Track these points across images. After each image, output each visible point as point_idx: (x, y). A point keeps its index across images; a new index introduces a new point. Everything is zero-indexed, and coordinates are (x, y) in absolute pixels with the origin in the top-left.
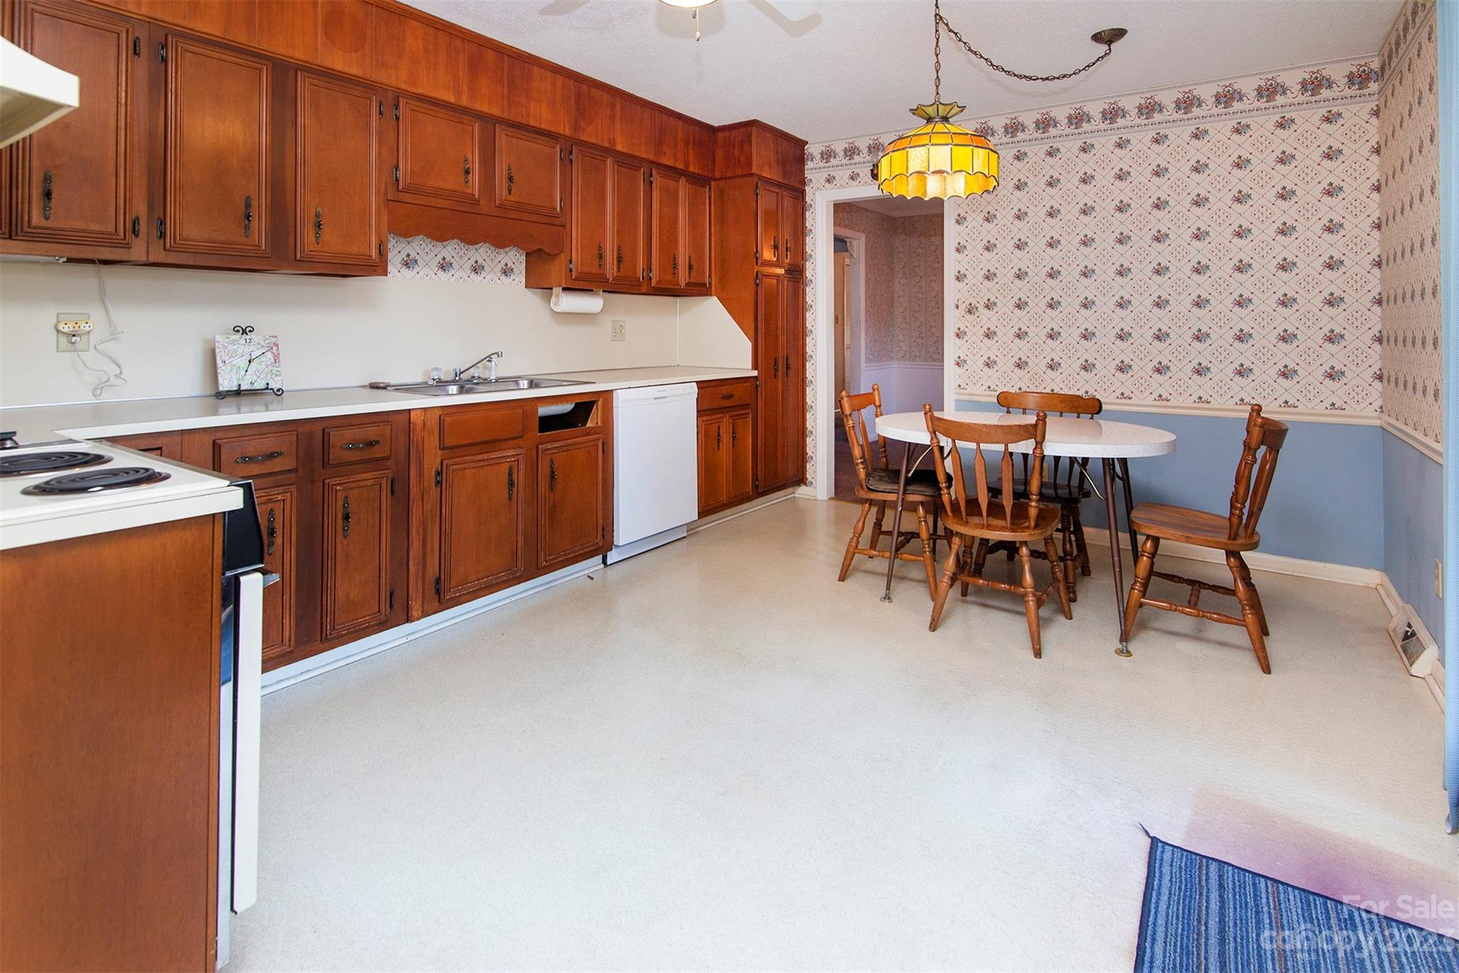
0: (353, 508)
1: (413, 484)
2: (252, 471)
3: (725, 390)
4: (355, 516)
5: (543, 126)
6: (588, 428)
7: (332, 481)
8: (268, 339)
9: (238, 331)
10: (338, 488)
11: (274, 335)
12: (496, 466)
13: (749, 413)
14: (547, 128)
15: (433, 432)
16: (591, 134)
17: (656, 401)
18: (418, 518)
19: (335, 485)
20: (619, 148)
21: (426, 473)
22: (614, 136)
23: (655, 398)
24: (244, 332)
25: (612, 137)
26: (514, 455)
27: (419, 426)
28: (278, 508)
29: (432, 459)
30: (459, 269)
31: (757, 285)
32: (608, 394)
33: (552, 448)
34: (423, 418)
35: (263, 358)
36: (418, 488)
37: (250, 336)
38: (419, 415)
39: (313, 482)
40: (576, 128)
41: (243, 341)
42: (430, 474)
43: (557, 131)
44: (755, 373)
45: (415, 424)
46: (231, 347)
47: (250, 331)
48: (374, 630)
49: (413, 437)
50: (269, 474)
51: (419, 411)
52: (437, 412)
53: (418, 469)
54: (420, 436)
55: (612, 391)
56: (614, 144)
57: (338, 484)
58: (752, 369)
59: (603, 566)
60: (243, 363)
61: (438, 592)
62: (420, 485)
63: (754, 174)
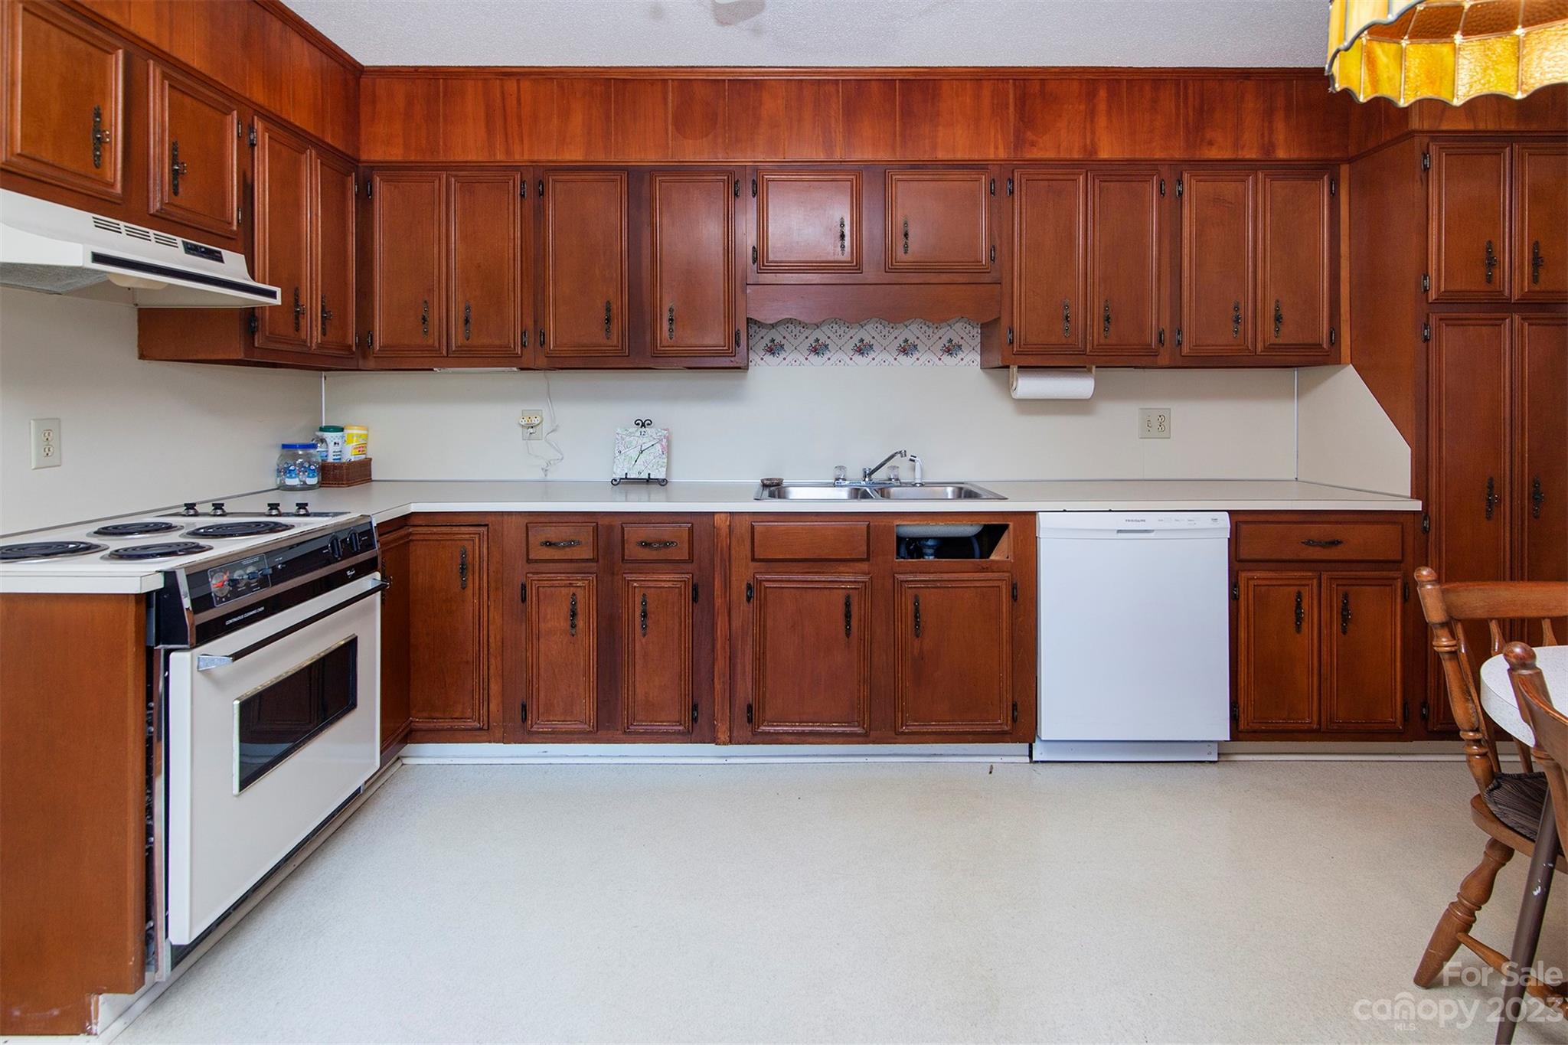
0: (650, 608)
1: (717, 594)
2: (554, 556)
3: (1315, 531)
4: (653, 616)
5: (959, 156)
6: (993, 561)
7: (629, 577)
8: (659, 432)
9: (638, 424)
10: (635, 584)
11: (665, 428)
12: (826, 592)
13: (1395, 579)
14: (967, 157)
15: (743, 541)
16: (1044, 149)
17: (1121, 535)
18: (723, 633)
19: (631, 581)
20: (1104, 155)
21: (735, 584)
22: (1092, 140)
23: (1119, 531)
24: (643, 425)
25: (1088, 142)
26: (851, 582)
27: (724, 531)
28: (580, 593)
29: (743, 572)
30: (882, 351)
31: (1426, 340)
32: (1029, 518)
33: (915, 581)
34: (728, 523)
35: (652, 450)
36: (723, 599)
37: (647, 429)
38: (724, 519)
39: (613, 574)
40: (1019, 143)
41: (638, 434)
42: (739, 587)
43: (984, 157)
44: (1417, 505)
45: (719, 529)
46: (628, 439)
47: (648, 424)
48: (678, 739)
49: (717, 543)
50: (571, 561)
51: (723, 515)
52: (747, 519)
53: (723, 580)
54: (725, 543)
55: (1034, 513)
56: (1094, 150)
57: (635, 581)
58: (1412, 497)
59: (1027, 759)
60: (634, 453)
61: (750, 720)
62: (725, 597)
63: (1414, 131)
